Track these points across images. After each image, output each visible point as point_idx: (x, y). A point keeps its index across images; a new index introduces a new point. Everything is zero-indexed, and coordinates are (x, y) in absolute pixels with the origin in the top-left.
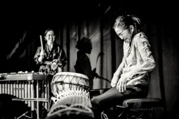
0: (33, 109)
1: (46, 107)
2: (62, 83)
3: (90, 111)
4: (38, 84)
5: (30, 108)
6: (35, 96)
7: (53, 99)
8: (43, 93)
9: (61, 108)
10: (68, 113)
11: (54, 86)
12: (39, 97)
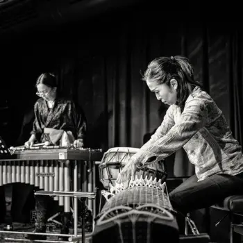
0: (66, 210)
1: (89, 207)
2: (119, 166)
3: (171, 217)
4: (76, 167)
5: (63, 207)
6: (71, 188)
7: (105, 194)
8: (85, 183)
9: (120, 211)
10: (134, 220)
11: (105, 170)
12: (78, 191)
